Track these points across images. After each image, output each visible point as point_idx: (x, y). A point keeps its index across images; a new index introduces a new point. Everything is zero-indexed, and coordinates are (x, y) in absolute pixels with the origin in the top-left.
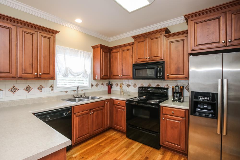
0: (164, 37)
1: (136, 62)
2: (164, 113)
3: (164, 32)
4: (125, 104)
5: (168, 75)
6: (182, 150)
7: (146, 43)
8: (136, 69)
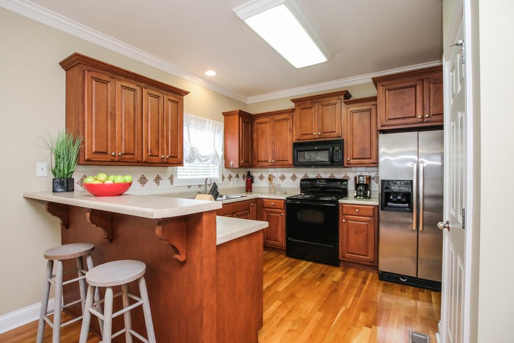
0: (343, 104)
1: (298, 140)
2: (344, 213)
3: (342, 97)
4: (283, 205)
5: (349, 159)
6: (371, 262)
7: (315, 111)
8: (298, 151)
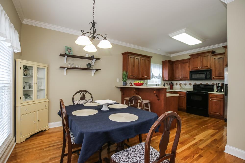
0: (211, 56)
1: (192, 70)
2: (211, 97)
3: (211, 53)
4: (185, 94)
5: (213, 77)
6: (222, 116)
7: (199, 59)
8: (192, 74)
